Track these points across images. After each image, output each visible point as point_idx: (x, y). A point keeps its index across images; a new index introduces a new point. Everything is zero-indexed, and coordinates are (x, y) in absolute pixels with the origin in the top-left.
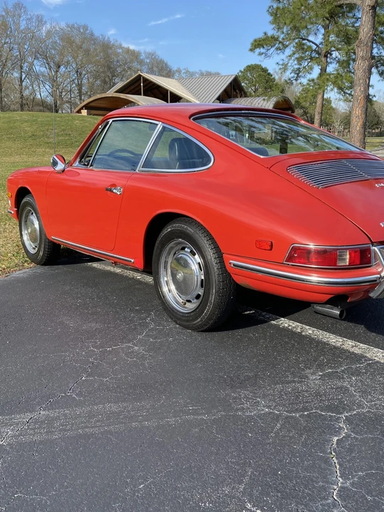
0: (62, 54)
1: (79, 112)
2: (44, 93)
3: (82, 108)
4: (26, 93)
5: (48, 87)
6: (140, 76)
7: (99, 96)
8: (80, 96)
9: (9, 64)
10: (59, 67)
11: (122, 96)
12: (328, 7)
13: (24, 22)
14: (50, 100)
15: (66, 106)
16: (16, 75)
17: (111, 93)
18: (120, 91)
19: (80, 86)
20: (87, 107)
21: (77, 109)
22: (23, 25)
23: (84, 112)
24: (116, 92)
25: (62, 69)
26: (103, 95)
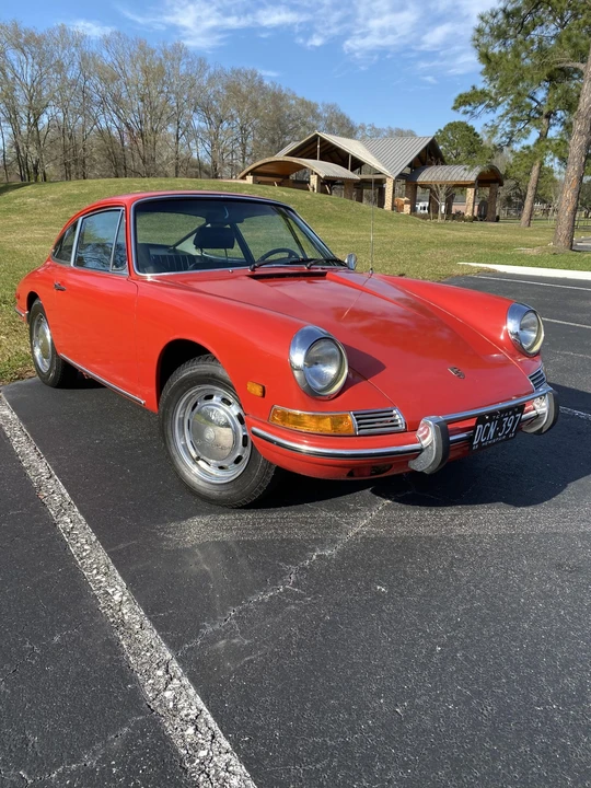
0: (225, 107)
1: (243, 178)
2: (201, 152)
3: (247, 174)
4: (183, 152)
5: (206, 146)
6: (317, 136)
7: (268, 160)
8: (244, 158)
9: (164, 117)
10: (222, 122)
11: (295, 160)
12: (546, 71)
13: (184, 67)
14: (207, 161)
15: (227, 169)
16: (171, 130)
17: (281, 156)
18: (292, 154)
19: (244, 145)
20: (252, 172)
21: (242, 174)
22: (183, 69)
23: (250, 179)
24: (287, 155)
25: (225, 125)
26: (273, 159)
